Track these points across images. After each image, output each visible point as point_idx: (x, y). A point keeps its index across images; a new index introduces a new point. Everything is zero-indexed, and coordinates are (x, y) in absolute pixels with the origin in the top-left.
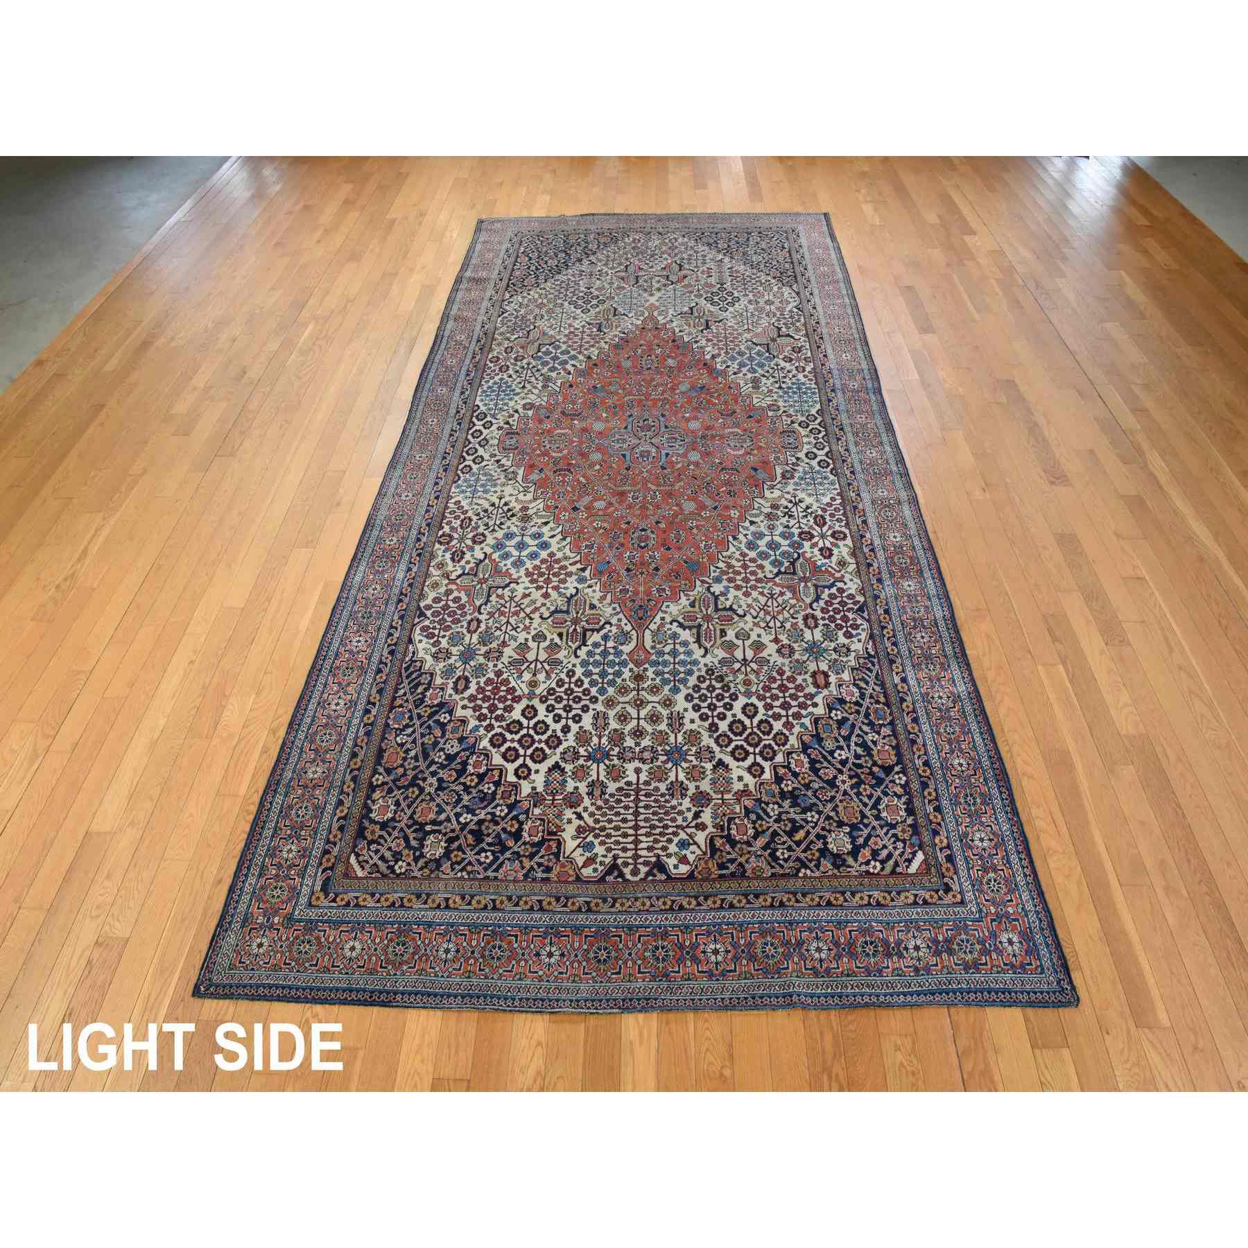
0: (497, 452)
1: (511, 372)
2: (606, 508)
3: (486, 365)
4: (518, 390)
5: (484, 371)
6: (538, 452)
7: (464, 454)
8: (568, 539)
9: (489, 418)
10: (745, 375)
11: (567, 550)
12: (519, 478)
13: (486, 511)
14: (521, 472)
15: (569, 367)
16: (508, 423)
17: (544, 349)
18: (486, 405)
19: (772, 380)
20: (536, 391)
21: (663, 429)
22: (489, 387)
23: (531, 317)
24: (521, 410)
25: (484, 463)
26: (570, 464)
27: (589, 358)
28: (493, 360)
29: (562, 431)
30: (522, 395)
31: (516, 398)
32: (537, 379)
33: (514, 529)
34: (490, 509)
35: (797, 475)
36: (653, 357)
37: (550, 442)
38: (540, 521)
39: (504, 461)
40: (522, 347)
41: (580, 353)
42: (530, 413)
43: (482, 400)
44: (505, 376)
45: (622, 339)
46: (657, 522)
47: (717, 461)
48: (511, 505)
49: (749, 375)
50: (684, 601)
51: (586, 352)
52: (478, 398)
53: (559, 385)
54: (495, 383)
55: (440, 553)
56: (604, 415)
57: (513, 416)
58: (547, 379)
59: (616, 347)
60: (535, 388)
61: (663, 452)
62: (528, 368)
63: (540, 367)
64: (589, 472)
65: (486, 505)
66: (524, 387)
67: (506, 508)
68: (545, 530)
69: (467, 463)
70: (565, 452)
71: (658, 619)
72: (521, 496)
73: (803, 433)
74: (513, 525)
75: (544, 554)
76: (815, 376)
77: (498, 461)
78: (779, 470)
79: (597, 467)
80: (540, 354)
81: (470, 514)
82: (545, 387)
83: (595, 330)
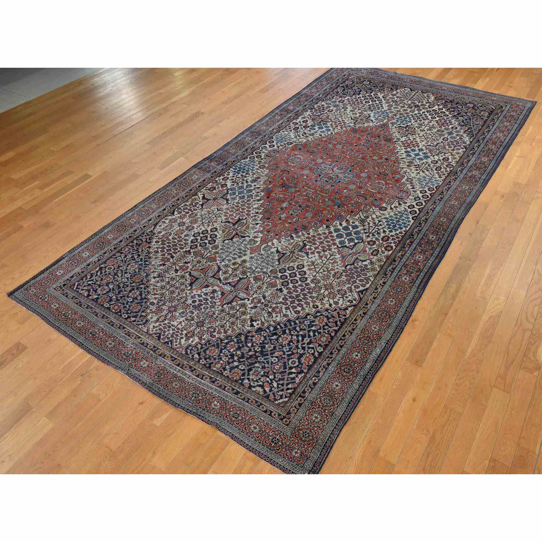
0: (412, 192)
1: (382, 235)
2: (373, 156)
3: (396, 246)
4: (384, 220)
5: (400, 241)
6: (390, 186)
7: (430, 197)
8: (396, 151)
9: (409, 210)
10: (255, 185)
11: (399, 148)
12: (406, 177)
13: (427, 170)
14: (404, 180)
15: (344, 224)
16: (400, 204)
17: (352, 244)
18: (408, 218)
19: (245, 179)
20: (374, 216)
21: (322, 175)
22: (401, 228)
23: (344, 278)
24: (389, 208)
25: (421, 189)
26: (379, 176)
27: (327, 227)
28: (390, 248)
29: (372, 191)
30: (383, 217)
31: (387, 216)
32: (369, 224)
33: (418, 161)
34: (425, 171)
35: (286, 143)
36: (290, 213)
37: (382, 188)
38: (405, 160)
39: (410, 187)
40: (365, 251)
41: (330, 233)
42: (384, 205)
43: (409, 221)
44: (388, 232)
45: (297, 233)
46: (356, 146)
47: (312, 156)
48: (415, 169)
49: (253, 184)
50: (366, 125)
51: (327, 232)
52: (411, 224)
53: (358, 216)
54: (396, 230)
55: (453, 162)
56: (345, 191)
57: (395, 207)
58: (362, 221)
59: (305, 228)
60: (373, 219)
61: (331, 167)
62: (370, 233)
63: (362, 232)
64: (372, 170)
65: (427, 173)
66: (379, 221)
67: (418, 169)
68: (404, 156)
69: (430, 192)
70: (377, 181)
71: (379, 124)
72: (408, 171)
73: (263, 154)
74: (417, 162)
75: (409, 149)
76: (225, 173)
77: (413, 188)
78: (291, 146)
79: (366, 171)
80: (356, 241)
81: (435, 172)
82: (367, 217)
83: (308, 247)
